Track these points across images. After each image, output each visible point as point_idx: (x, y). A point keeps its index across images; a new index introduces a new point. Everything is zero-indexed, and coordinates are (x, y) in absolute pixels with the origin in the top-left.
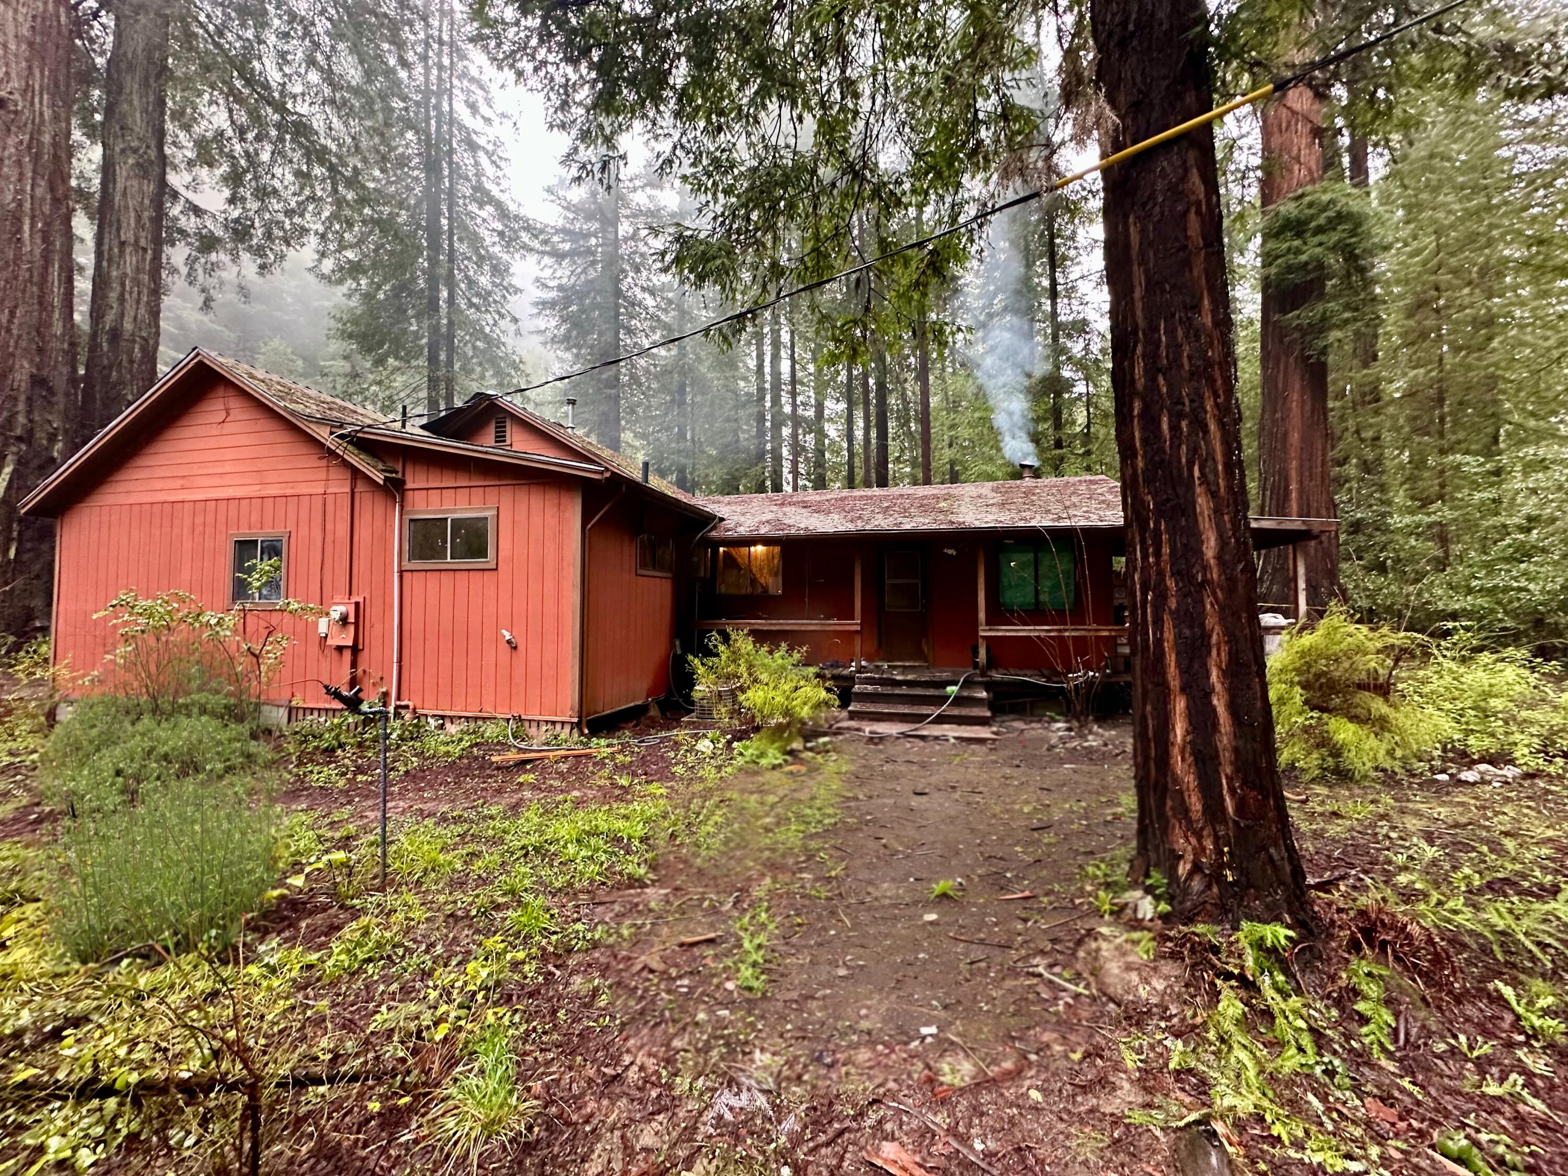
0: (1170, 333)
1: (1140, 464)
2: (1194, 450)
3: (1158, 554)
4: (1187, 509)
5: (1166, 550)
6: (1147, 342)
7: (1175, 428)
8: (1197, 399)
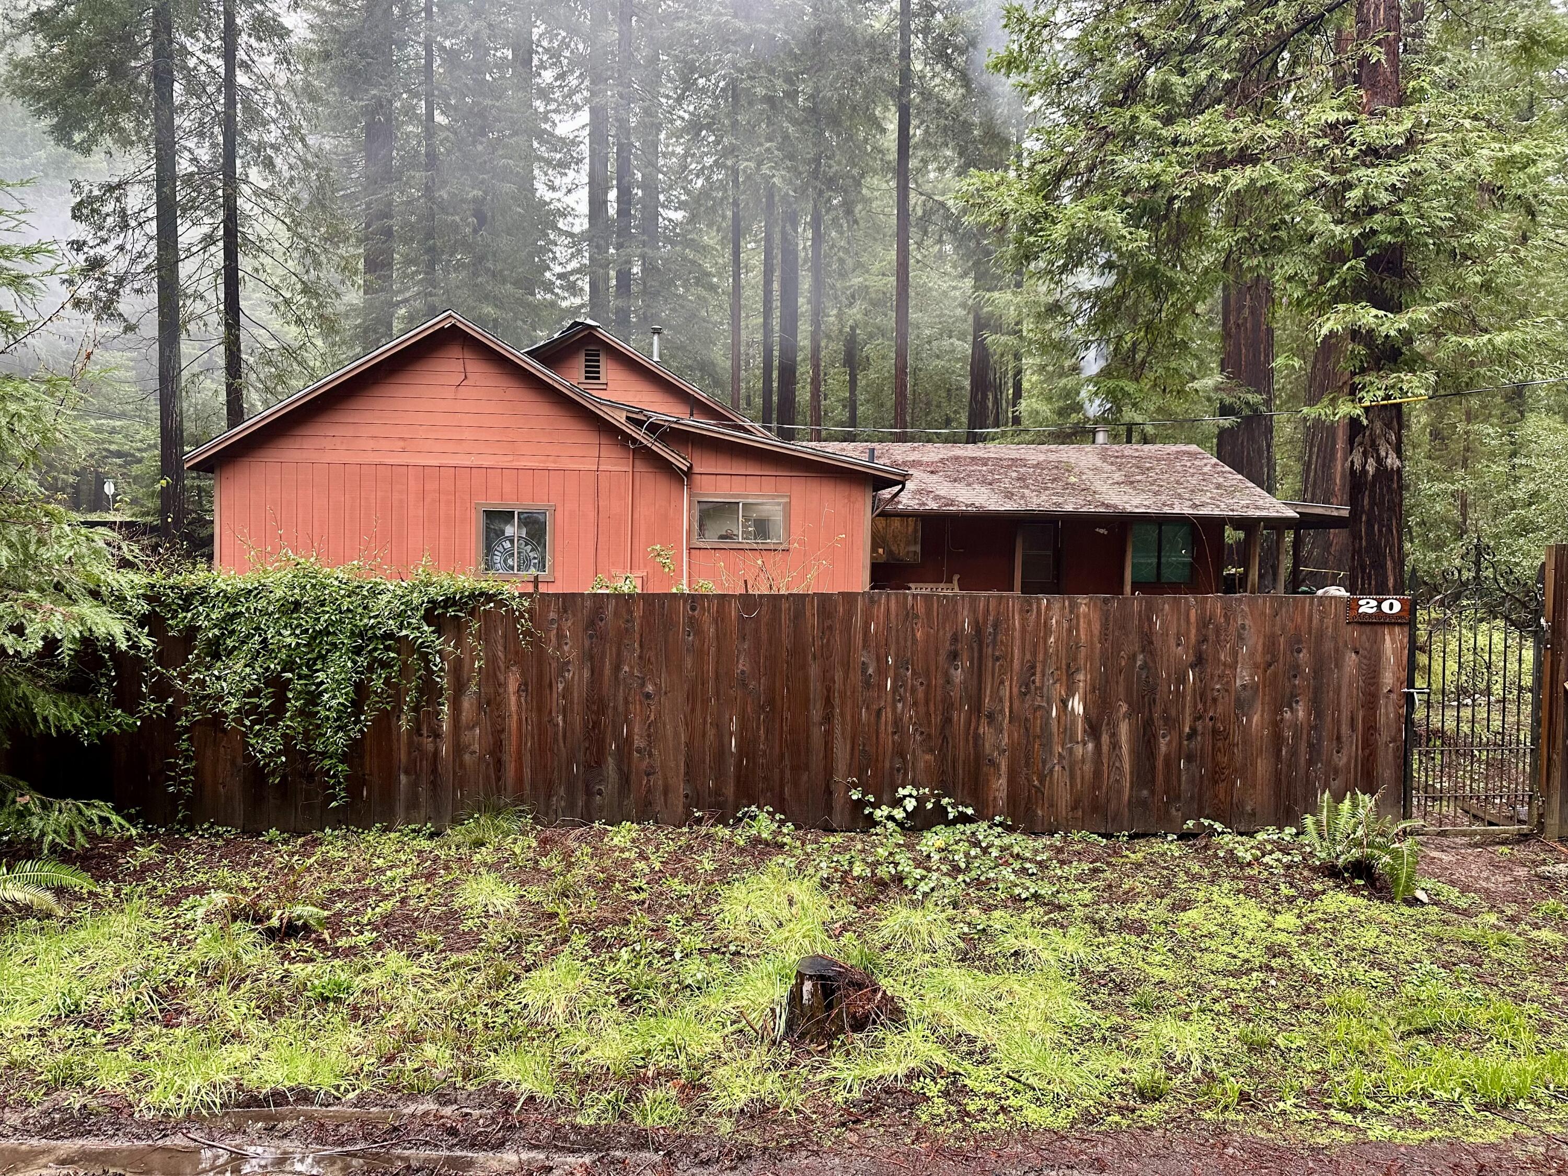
0: (1381, 489)
1: (1364, 543)
2: (1387, 541)
3: (1370, 584)
4: (1383, 567)
5: (1373, 583)
6: (1370, 491)
7: (1380, 531)
8: (1390, 519)
